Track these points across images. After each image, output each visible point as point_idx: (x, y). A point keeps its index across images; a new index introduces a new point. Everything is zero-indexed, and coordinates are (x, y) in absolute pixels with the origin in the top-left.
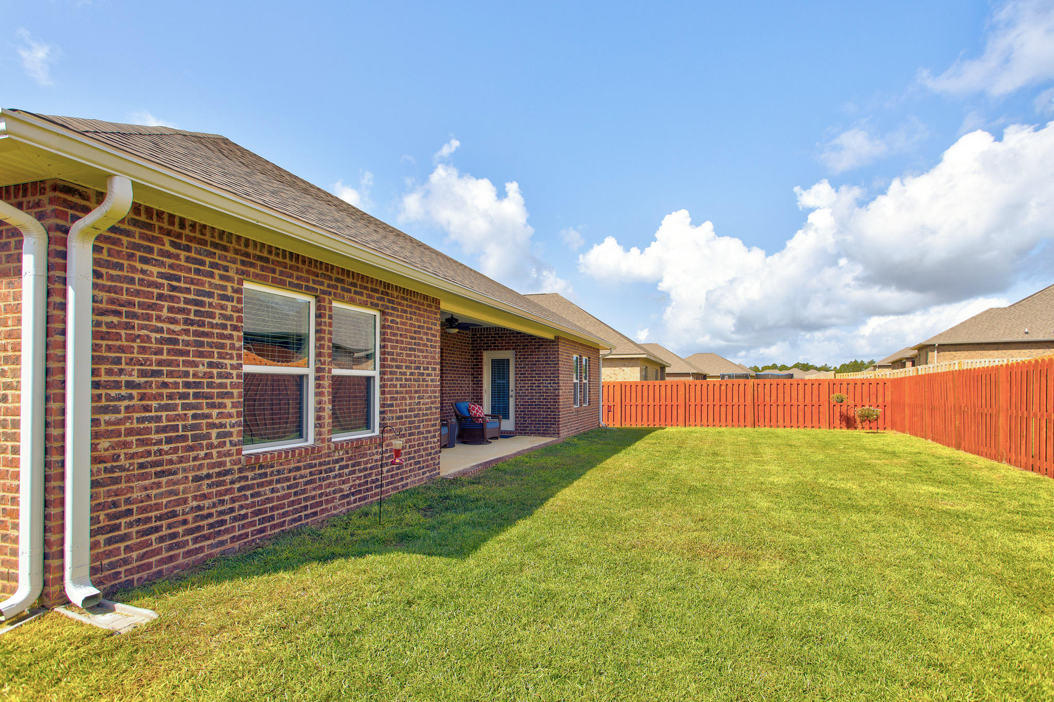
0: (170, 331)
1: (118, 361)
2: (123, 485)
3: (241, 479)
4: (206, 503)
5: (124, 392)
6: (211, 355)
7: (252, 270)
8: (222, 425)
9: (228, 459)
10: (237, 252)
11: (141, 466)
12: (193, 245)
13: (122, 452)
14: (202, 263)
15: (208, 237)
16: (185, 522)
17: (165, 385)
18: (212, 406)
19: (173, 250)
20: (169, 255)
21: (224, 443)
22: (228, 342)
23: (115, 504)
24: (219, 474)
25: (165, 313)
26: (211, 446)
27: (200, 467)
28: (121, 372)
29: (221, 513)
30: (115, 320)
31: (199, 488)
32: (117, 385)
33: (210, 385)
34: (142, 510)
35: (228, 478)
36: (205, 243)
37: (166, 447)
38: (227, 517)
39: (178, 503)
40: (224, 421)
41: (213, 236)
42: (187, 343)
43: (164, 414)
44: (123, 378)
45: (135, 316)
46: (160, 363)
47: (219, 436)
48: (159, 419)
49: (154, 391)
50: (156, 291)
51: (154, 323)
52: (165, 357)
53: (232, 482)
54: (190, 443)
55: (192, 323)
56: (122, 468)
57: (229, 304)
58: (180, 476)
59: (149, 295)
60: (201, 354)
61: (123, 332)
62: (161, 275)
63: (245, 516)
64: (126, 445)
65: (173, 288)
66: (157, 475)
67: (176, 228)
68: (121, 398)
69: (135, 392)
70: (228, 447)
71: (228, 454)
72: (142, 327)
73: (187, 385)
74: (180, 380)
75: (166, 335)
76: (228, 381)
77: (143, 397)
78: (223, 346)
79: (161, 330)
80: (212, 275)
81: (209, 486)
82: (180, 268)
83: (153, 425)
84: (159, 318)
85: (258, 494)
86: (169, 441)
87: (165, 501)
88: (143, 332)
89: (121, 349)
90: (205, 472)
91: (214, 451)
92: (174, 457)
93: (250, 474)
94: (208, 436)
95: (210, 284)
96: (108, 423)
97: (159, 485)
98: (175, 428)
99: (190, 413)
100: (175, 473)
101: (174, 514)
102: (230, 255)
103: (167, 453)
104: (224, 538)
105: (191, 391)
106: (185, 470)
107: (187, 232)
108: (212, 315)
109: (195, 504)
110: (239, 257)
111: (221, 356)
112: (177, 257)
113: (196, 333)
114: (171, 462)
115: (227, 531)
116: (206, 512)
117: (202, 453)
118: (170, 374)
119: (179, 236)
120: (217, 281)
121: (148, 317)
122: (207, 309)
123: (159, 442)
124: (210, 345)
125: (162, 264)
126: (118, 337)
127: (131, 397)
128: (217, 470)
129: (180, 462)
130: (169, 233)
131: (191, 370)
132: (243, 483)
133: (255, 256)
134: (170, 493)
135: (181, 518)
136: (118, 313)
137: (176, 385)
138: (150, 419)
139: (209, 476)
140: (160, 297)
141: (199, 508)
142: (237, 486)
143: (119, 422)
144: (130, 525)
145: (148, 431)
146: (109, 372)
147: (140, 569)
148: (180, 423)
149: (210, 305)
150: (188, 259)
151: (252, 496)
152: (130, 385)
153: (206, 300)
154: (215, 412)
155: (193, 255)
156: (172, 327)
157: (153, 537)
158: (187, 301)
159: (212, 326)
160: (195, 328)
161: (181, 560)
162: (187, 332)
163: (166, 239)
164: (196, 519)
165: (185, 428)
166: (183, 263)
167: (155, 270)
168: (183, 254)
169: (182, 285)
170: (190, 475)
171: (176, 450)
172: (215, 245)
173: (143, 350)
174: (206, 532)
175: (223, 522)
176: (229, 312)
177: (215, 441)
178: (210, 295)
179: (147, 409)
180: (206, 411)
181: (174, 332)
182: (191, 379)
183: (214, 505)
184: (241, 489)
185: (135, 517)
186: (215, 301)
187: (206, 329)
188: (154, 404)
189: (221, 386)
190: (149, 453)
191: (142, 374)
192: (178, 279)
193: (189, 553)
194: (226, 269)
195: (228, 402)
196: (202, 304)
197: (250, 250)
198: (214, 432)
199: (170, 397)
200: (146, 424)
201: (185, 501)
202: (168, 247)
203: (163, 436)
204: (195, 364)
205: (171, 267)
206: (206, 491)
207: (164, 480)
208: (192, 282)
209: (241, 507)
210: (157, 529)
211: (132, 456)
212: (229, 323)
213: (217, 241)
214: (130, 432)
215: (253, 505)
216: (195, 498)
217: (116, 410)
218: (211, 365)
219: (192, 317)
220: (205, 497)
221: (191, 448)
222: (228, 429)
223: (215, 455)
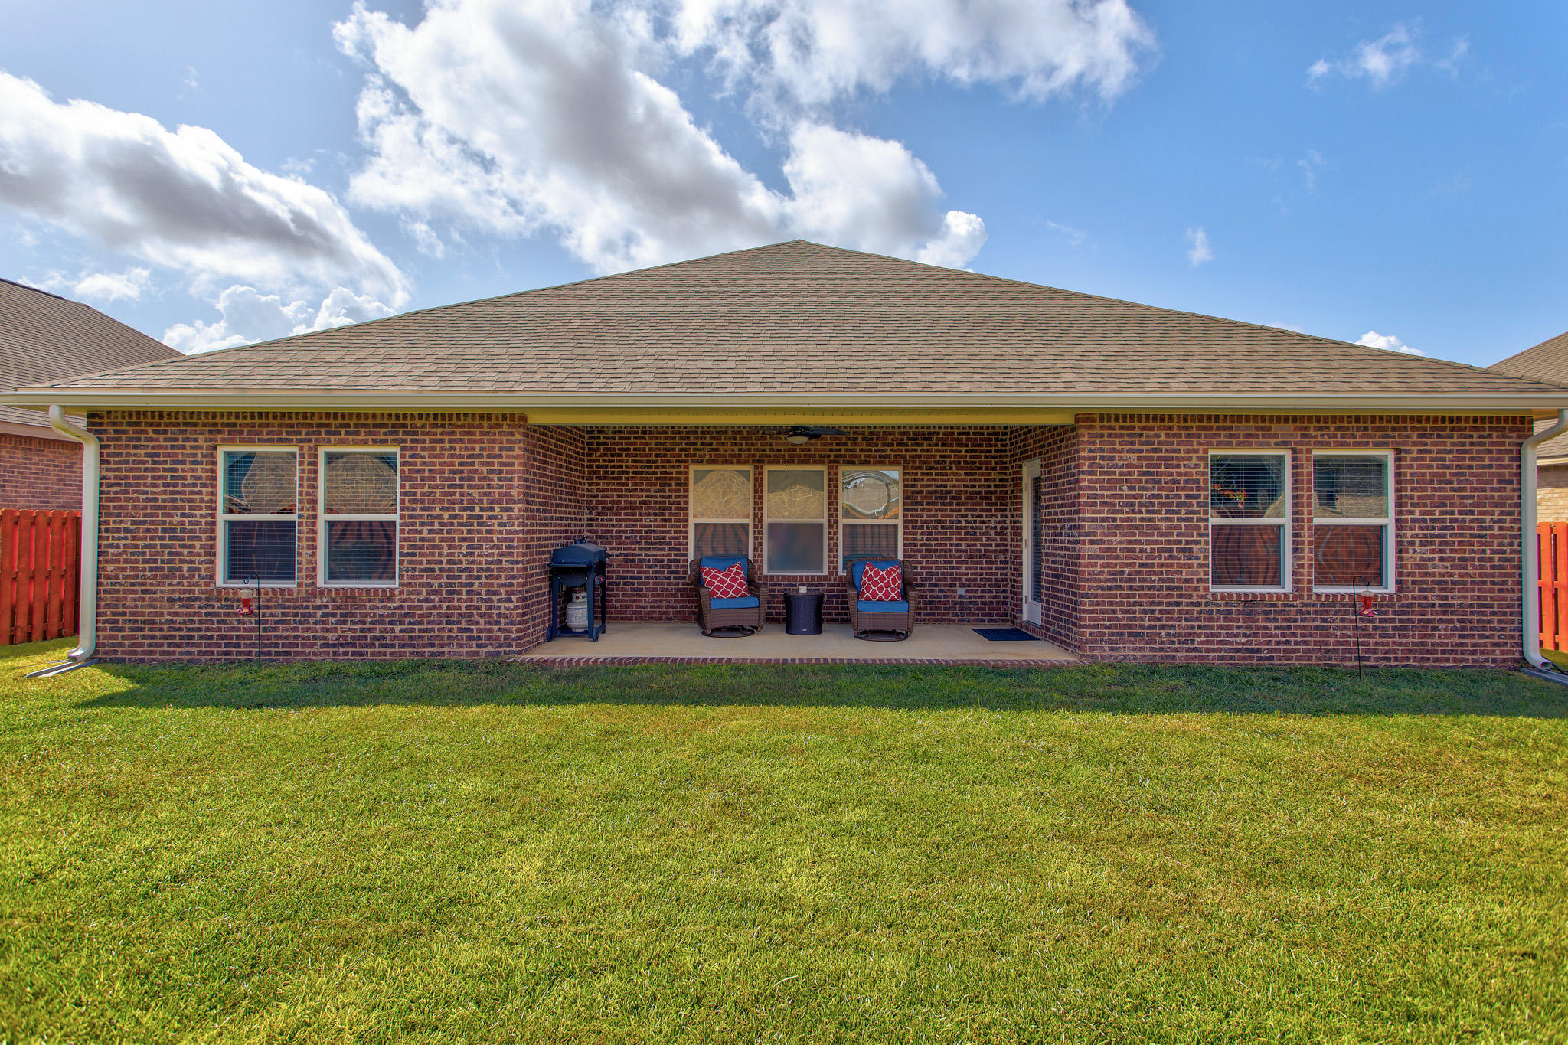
0: (153, 493)
1: (119, 515)
2: (121, 595)
3: (207, 606)
4: (179, 619)
5: (122, 535)
6: (183, 508)
7: (219, 436)
8: (191, 562)
9: (197, 589)
10: (205, 425)
11: (132, 584)
12: (169, 429)
13: (121, 574)
14: (176, 440)
15: (181, 420)
16: (161, 629)
17: (148, 531)
18: (184, 546)
19: (154, 436)
20: (151, 440)
21: (194, 576)
22: (198, 497)
23: (116, 606)
24: (188, 599)
25: (149, 481)
26: (182, 577)
27: (174, 591)
28: (121, 522)
29: (189, 630)
30: (118, 489)
31: (172, 607)
32: (118, 530)
33: (183, 530)
34: (132, 614)
35: (197, 604)
36: (178, 424)
37: (148, 574)
38: (195, 634)
39: (157, 614)
40: (193, 558)
41: (184, 418)
42: (164, 500)
43: (147, 550)
44: (123, 526)
45: (128, 485)
46: (145, 515)
47: (189, 570)
48: (144, 554)
49: (141, 535)
50: (143, 466)
51: (142, 488)
52: (149, 511)
53: (200, 607)
54: (166, 573)
55: (168, 485)
56: (120, 584)
57: (199, 467)
58: (158, 595)
59: (139, 470)
60: (175, 508)
61: (122, 497)
62: (147, 455)
63: (211, 637)
64: (123, 569)
65: (155, 462)
66: (143, 592)
67: (157, 420)
68: (121, 539)
69: (129, 535)
70: (197, 579)
71: (197, 585)
72: (134, 492)
73: (165, 530)
74: (159, 527)
75: (150, 496)
76: (198, 527)
77: (134, 538)
78: (193, 500)
79: (146, 493)
80: (184, 447)
81: (181, 607)
82: (159, 447)
83: (141, 558)
84: (145, 485)
85: (224, 622)
86: (151, 570)
87: (147, 611)
88: (136, 495)
89: (121, 507)
90: (177, 596)
91: (185, 581)
92: (154, 581)
93: (217, 604)
94: (180, 569)
95: (183, 454)
96: (113, 554)
97: (143, 599)
98: (155, 561)
99: (167, 551)
100: (155, 593)
101: (153, 622)
102: (200, 428)
103: (149, 578)
104: (193, 649)
105: (167, 535)
106: (162, 592)
107: (165, 420)
108: (184, 478)
109: (169, 618)
110: (207, 429)
111: (191, 508)
112: (157, 440)
113: (172, 493)
114: (151, 584)
115: (194, 645)
116: (178, 626)
117: (175, 581)
118: (153, 523)
119: (159, 425)
120: (189, 451)
121: (138, 485)
122: (180, 474)
123: (144, 570)
124: (182, 500)
125: (147, 447)
126: (119, 500)
127: (126, 538)
128: (187, 596)
129: (159, 585)
130: (151, 425)
131: (168, 520)
132: (209, 610)
133: (223, 425)
134: (151, 606)
135: (158, 626)
136: (119, 485)
137: (156, 531)
138: (138, 554)
139: (180, 599)
140: (146, 470)
141: (172, 622)
142: (204, 611)
143: (119, 554)
144: (125, 622)
145: (137, 561)
146: (115, 522)
147: (130, 653)
148: (159, 558)
149: (183, 470)
150: (165, 440)
151: (219, 622)
152: (126, 530)
153: (179, 467)
154: (186, 551)
155: (169, 436)
156: (154, 490)
157: (139, 634)
158: (165, 470)
159: (184, 485)
160: (171, 489)
161: (158, 656)
162: (165, 492)
163: (150, 429)
164: (169, 630)
165: (163, 561)
166: (162, 444)
167: (142, 452)
168: (161, 437)
169: (161, 459)
170: (166, 596)
171: (155, 577)
172: (186, 424)
173: (135, 507)
174: (177, 641)
175: (192, 637)
176: (199, 473)
177: (186, 574)
178: (183, 462)
179: (136, 546)
180: (178, 550)
181: (155, 493)
182: (168, 526)
183: (184, 622)
184: (207, 614)
185: (128, 618)
186: (187, 466)
187: (180, 489)
188: (141, 543)
189: (191, 531)
190: (137, 577)
191: (134, 523)
192: (158, 455)
193: (163, 653)
194: (196, 440)
195: (197, 544)
196: (176, 470)
197: (218, 420)
198: (185, 567)
199: (152, 539)
200: (136, 557)
201: (162, 614)
202: (151, 435)
203: (147, 566)
204: (170, 515)
205: (153, 448)
206: (178, 610)
207: (147, 596)
208: (169, 455)
209: (208, 629)
210: (142, 629)
211: (127, 577)
212: (199, 482)
213: (188, 420)
214: (126, 561)
215: (219, 629)
216: (169, 614)
217: (118, 547)
218: (183, 515)
219: (169, 481)
220: (176, 614)
221: (167, 577)
222: (197, 565)
223: (186, 584)
